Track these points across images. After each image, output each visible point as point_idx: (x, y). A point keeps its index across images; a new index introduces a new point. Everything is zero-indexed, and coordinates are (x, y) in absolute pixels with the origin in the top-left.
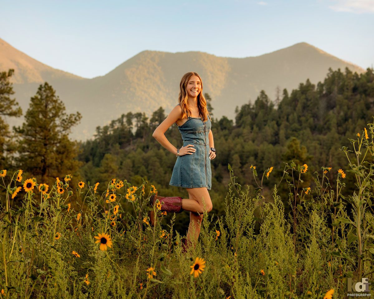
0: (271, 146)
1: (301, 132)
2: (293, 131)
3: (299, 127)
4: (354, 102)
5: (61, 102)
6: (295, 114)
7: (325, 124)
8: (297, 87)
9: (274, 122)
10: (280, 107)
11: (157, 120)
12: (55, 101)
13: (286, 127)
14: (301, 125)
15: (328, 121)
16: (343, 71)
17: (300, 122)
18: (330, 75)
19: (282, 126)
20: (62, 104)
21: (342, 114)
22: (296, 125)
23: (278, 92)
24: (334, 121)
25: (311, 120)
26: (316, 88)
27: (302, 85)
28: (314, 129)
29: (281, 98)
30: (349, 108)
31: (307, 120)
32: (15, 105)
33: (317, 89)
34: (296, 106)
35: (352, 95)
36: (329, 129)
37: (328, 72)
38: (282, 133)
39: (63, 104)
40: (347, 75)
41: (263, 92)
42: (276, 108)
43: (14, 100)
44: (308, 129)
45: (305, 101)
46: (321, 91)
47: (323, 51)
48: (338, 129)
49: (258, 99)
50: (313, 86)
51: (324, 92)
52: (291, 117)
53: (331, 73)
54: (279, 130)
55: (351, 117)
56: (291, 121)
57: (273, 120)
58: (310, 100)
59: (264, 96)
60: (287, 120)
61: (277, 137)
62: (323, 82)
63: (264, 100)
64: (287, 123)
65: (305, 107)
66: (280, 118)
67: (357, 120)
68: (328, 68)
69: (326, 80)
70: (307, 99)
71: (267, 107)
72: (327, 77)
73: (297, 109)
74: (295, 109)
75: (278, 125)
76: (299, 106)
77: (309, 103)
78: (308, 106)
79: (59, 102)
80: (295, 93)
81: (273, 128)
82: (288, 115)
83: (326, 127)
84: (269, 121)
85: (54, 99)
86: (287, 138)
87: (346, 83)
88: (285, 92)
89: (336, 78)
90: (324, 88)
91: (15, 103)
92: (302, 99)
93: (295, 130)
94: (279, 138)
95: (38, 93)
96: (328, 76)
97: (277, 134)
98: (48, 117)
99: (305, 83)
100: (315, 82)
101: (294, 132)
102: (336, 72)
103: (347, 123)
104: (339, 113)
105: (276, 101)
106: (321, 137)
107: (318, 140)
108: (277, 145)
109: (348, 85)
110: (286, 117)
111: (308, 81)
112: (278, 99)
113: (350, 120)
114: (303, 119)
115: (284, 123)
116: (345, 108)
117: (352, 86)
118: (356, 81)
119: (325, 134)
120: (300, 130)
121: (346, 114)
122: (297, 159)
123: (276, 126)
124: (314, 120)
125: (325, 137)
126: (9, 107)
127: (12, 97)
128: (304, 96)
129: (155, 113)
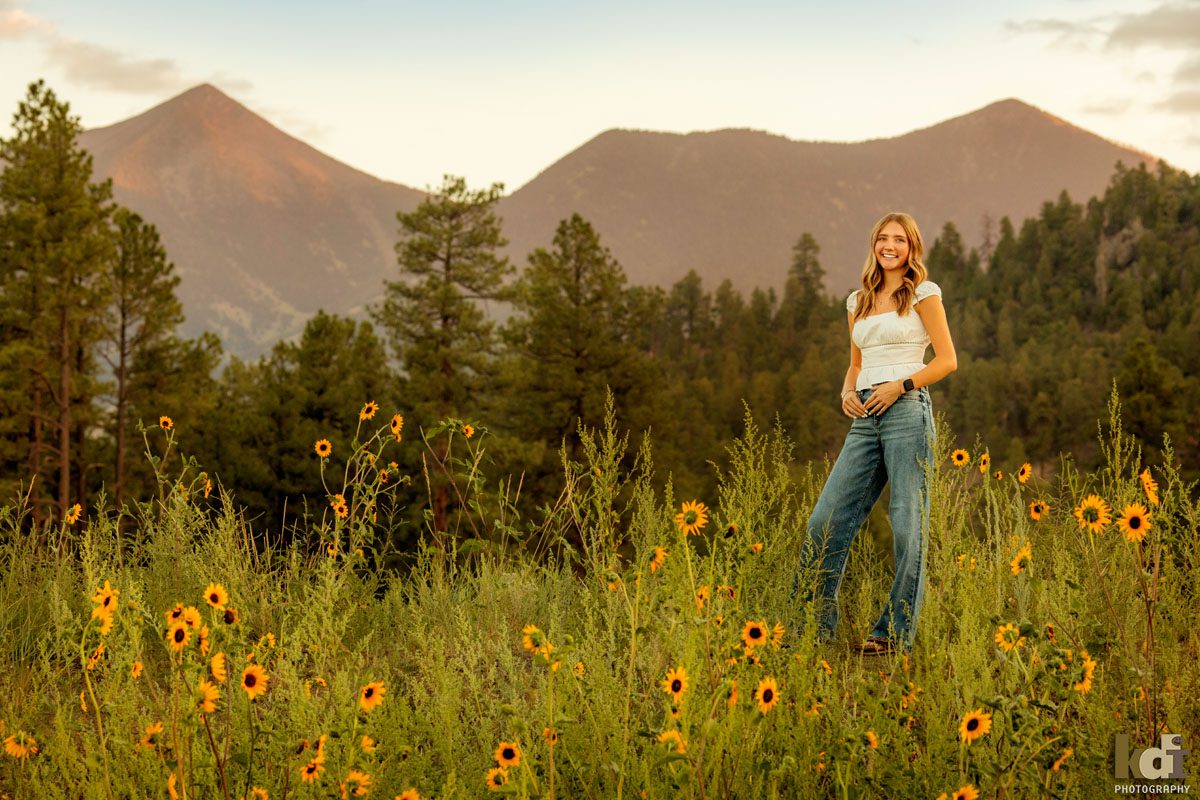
1: (1053, 326)
2: (1032, 323)
3: (1047, 314)
4: (1185, 248)
5: (616, 263)
6: (1036, 281)
7: (1113, 303)
8: (1036, 214)
9: (983, 302)
10: (995, 264)
11: (682, 306)
12: (599, 262)
13: (1014, 314)
14: (1050, 308)
15: (1120, 295)
16: (1151, 169)
17: (1047, 300)
18: (1118, 181)
19: (1004, 311)
20: (617, 268)
21: (1154, 276)
22: (1039, 308)
23: (988, 226)
24: (1136, 295)
25: (1077, 294)
26: (1084, 214)
27: (1048, 206)
28: (1085, 316)
29: (995, 241)
30: (1171, 263)
31: (1066, 296)
32: (507, 273)
33: (1088, 215)
34: (1036, 259)
35: (1178, 230)
36: (1123, 315)
37: (1115, 171)
38: (1005, 328)
39: (621, 269)
40: (1162, 180)
41: (949, 229)
42: (984, 266)
43: (505, 261)
44: (1073, 320)
45: (1056, 247)
46: (1097, 224)
47: (1060, 120)
48: (1145, 315)
49: (937, 244)
50: (1078, 209)
51: (1106, 223)
52: (1023, 289)
53: (1123, 176)
54: (996, 321)
55: (1178, 286)
56: (1024, 299)
57: (979, 297)
58: (1072, 245)
59: (952, 238)
60: (1016, 296)
61: (990, 340)
62: (1101, 197)
63: (954, 251)
64: (1016, 305)
65: (1058, 263)
66: (995, 291)
67: (1195, 292)
68: (1114, 162)
69: (1109, 192)
70: (1064, 243)
71: (962, 264)
72: (1112, 185)
73: (1040, 266)
74: (1033, 268)
75: (994, 308)
76: (1045, 260)
77: (1069, 252)
78: (1067, 260)
79: (609, 262)
80: (1030, 227)
81: (981, 317)
82: (1017, 284)
83: (1113, 310)
84: (969, 300)
85: (598, 255)
86: (1020, 341)
87: (1162, 200)
88: (1006, 225)
89: (1135, 188)
90: (1106, 214)
91: (508, 267)
92: (1051, 243)
93: (1037, 321)
94: (996, 342)
95: (556, 240)
96: (1114, 181)
97: (990, 333)
98: (583, 301)
99: (1056, 201)
100: (1080, 198)
101: (1035, 327)
102: (1133, 170)
103: (1167, 299)
104: (1146, 276)
105: (982, 248)
106: (1106, 336)
107: (1099, 344)
108: (994, 360)
109: (1165, 204)
110: (1011, 289)
111: (1064, 195)
112: (988, 244)
113: (1176, 293)
114: (1055, 291)
115: (1008, 305)
116: (1162, 262)
117: (1177, 208)
118: (1185, 194)
119: (1113, 330)
120: (1049, 320)
121: (1164, 278)
122: (1148, 392)
123: (987, 311)
124: (1083, 293)
125: (1117, 336)
126: (496, 280)
127: (499, 254)
128: (1055, 235)
129: (679, 286)
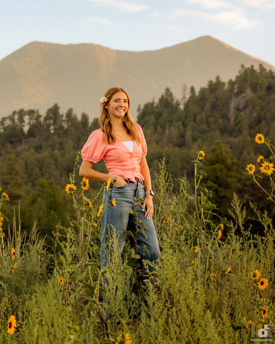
0: (177, 148)
1: (210, 134)
2: (201, 132)
3: (207, 129)
4: (268, 103)
6: (203, 115)
7: (236, 125)
8: (205, 85)
9: (180, 123)
10: (186, 106)
11: (51, 118)
13: (193, 128)
14: (209, 127)
15: (239, 122)
16: (256, 68)
17: (208, 123)
18: (242, 73)
19: (189, 127)
21: (255, 115)
22: (204, 126)
23: (184, 90)
24: (246, 123)
25: (221, 121)
26: (226, 86)
27: (211, 82)
28: (224, 131)
29: (188, 96)
30: (262, 109)
31: (216, 121)
33: (228, 87)
34: (204, 105)
35: (266, 95)
36: (240, 131)
37: (240, 68)
38: (189, 134)
40: (261, 73)
41: (168, 90)
42: (182, 107)
44: (218, 132)
45: (214, 100)
46: (232, 90)
48: (250, 131)
49: (163, 97)
50: (224, 84)
51: (235, 91)
52: (198, 118)
53: (244, 70)
54: (185, 131)
55: (265, 119)
56: (198, 122)
57: (178, 120)
58: (220, 99)
59: (169, 94)
60: (195, 120)
61: (182, 139)
62: (234, 79)
63: (169, 99)
64: (194, 124)
65: (214, 107)
66: (186, 118)
67: (272, 122)
68: (240, 64)
69: (237, 77)
70: (216, 98)
71: (172, 106)
72: (239, 75)
73: (205, 108)
74: (203, 109)
75: (185, 126)
76: (208, 105)
77: (218, 102)
78: (218, 106)
80: (203, 91)
81: (179, 129)
82: (195, 115)
83: (236, 128)
84: (174, 122)
86: (194, 140)
87: (260, 82)
88: (192, 89)
89: (249, 76)
90: (236, 87)
92: (211, 98)
93: (203, 132)
94: (185, 140)
96: (240, 73)
97: (182, 136)
99: (214, 80)
100: (225, 79)
101: (202, 134)
102: (248, 68)
103: (260, 125)
104: (251, 114)
105: (182, 99)
106: (232, 140)
107: (229, 143)
108: (183, 148)
109: (261, 84)
110: (192, 118)
111: (218, 78)
112: (184, 97)
113: (264, 122)
114: (212, 119)
115: (190, 124)
116: (258, 108)
117: (266, 85)
118: (270, 79)
119: (236, 137)
120: (208, 132)
121: (259, 116)
123: (181, 127)
124: (224, 121)
125: (236, 140)
128: (213, 95)
129: (50, 110)
